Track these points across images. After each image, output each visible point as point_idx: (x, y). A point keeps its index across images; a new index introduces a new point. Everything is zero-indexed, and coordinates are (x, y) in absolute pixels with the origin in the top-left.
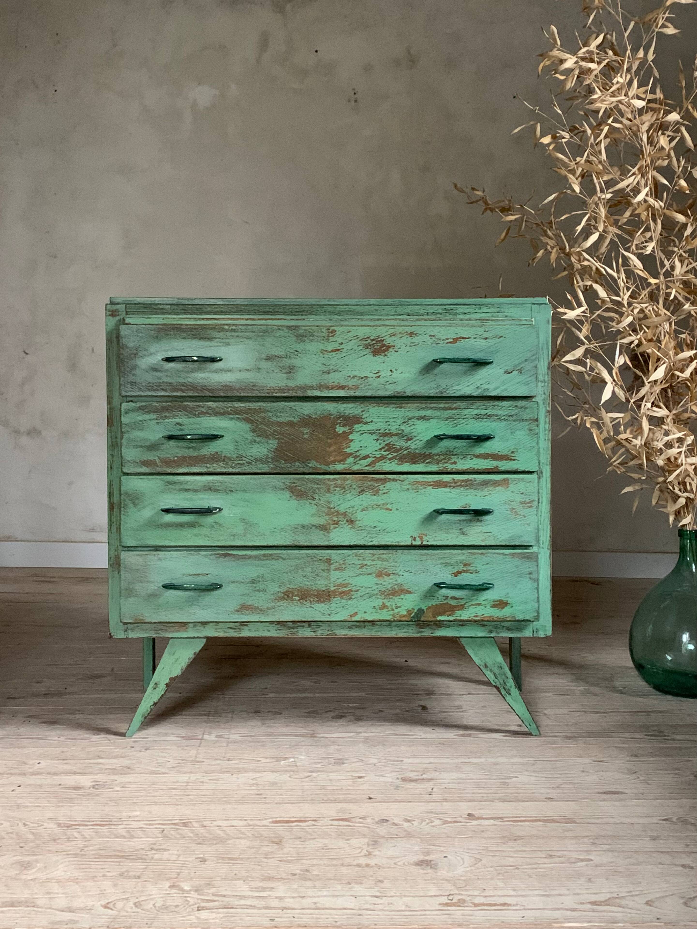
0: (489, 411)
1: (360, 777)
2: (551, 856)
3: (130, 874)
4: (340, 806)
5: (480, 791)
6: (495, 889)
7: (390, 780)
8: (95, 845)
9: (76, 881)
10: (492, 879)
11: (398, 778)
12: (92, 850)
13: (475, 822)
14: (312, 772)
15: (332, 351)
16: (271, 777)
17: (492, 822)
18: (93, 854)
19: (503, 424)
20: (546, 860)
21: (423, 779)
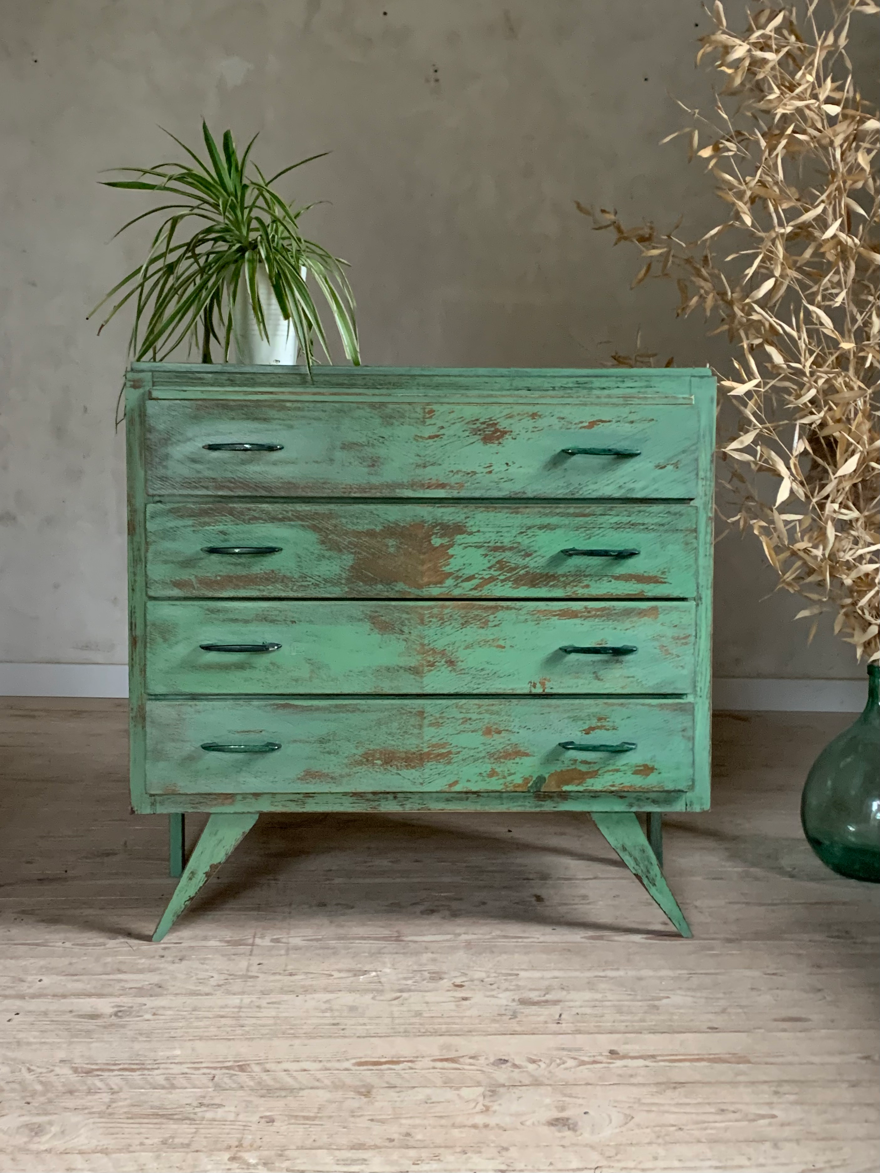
0: (633, 519)
1: (465, 999)
2: (723, 1110)
3: (177, 1141)
4: (442, 1040)
5: (623, 1018)
6: (656, 1158)
7: (504, 1002)
8: (126, 1099)
9: (105, 1151)
10: (650, 1143)
11: (514, 1000)
12: (121, 1107)
13: (619, 1063)
14: (401, 991)
15: (430, 437)
16: (349, 999)
17: (641, 1062)
18: (125, 1113)
19: (653, 535)
20: (718, 1118)
21: (546, 1001)
